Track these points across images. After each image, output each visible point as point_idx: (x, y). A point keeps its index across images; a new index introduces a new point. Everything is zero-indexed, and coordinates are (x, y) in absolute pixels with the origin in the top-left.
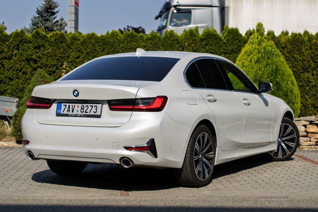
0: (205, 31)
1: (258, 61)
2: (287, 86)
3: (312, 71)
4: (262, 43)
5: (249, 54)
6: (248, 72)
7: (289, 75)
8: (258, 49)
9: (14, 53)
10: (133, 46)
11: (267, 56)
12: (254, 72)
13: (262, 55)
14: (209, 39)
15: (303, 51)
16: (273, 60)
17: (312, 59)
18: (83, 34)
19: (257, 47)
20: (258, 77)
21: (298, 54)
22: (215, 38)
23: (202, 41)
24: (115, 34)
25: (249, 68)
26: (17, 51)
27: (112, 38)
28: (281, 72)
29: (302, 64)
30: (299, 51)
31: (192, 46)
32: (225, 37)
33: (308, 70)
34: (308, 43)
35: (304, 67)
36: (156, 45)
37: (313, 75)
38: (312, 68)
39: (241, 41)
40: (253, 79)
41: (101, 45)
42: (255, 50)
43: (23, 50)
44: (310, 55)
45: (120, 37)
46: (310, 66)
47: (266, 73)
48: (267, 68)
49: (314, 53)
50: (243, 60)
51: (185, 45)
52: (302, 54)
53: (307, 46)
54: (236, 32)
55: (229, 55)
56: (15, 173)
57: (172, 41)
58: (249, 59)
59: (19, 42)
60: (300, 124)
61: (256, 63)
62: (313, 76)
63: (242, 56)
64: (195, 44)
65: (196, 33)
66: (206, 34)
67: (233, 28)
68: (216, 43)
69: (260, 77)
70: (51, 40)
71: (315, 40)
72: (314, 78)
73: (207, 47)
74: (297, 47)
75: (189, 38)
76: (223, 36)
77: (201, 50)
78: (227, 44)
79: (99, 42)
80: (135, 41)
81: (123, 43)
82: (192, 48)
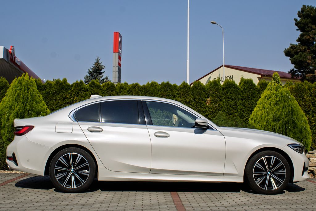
0: (226, 82)
1: (276, 104)
2: (302, 124)
3: (313, 113)
4: (278, 89)
5: (268, 98)
6: (268, 113)
7: (302, 115)
8: (276, 94)
9: (75, 99)
10: (168, 93)
11: (283, 99)
12: (274, 113)
13: (279, 99)
14: (229, 88)
15: (305, 97)
16: (289, 103)
17: (312, 104)
18: (129, 84)
19: (275, 92)
20: (277, 117)
21: (301, 100)
22: (234, 87)
23: (224, 90)
24: (154, 84)
25: (269, 110)
26: (77, 98)
27: (151, 87)
28: (296, 113)
29: (304, 108)
30: (302, 98)
31: (215, 94)
32: (242, 86)
33: (309, 112)
34: (309, 91)
35: (306, 110)
36: (187, 92)
37: (313, 116)
38: (312, 111)
39: (255, 90)
40: (273, 118)
41: (143, 93)
42: (273, 95)
43: (82, 97)
44: (310, 100)
45: (158, 87)
46: (310, 109)
47: (284, 114)
48: (284, 109)
49: (313, 99)
50: (264, 103)
51: (210, 93)
52: (304, 100)
53: (307, 94)
54: (251, 83)
55: (245, 100)
56: (81, 199)
57: (200, 89)
58: (268, 102)
59: (79, 90)
60: (314, 156)
61: (275, 106)
62: (313, 118)
63: (262, 100)
64: (218, 92)
65: (218, 83)
66: (227, 84)
67: (248, 80)
68: (235, 91)
69: (279, 117)
70: (103, 89)
71: (314, 89)
72: (314, 119)
73: (228, 94)
74: (300, 94)
75: (213, 87)
76: (240, 86)
77: (223, 97)
78: (243, 92)
79: (142, 90)
80: (170, 90)
81: (161, 92)
82: (216, 95)
